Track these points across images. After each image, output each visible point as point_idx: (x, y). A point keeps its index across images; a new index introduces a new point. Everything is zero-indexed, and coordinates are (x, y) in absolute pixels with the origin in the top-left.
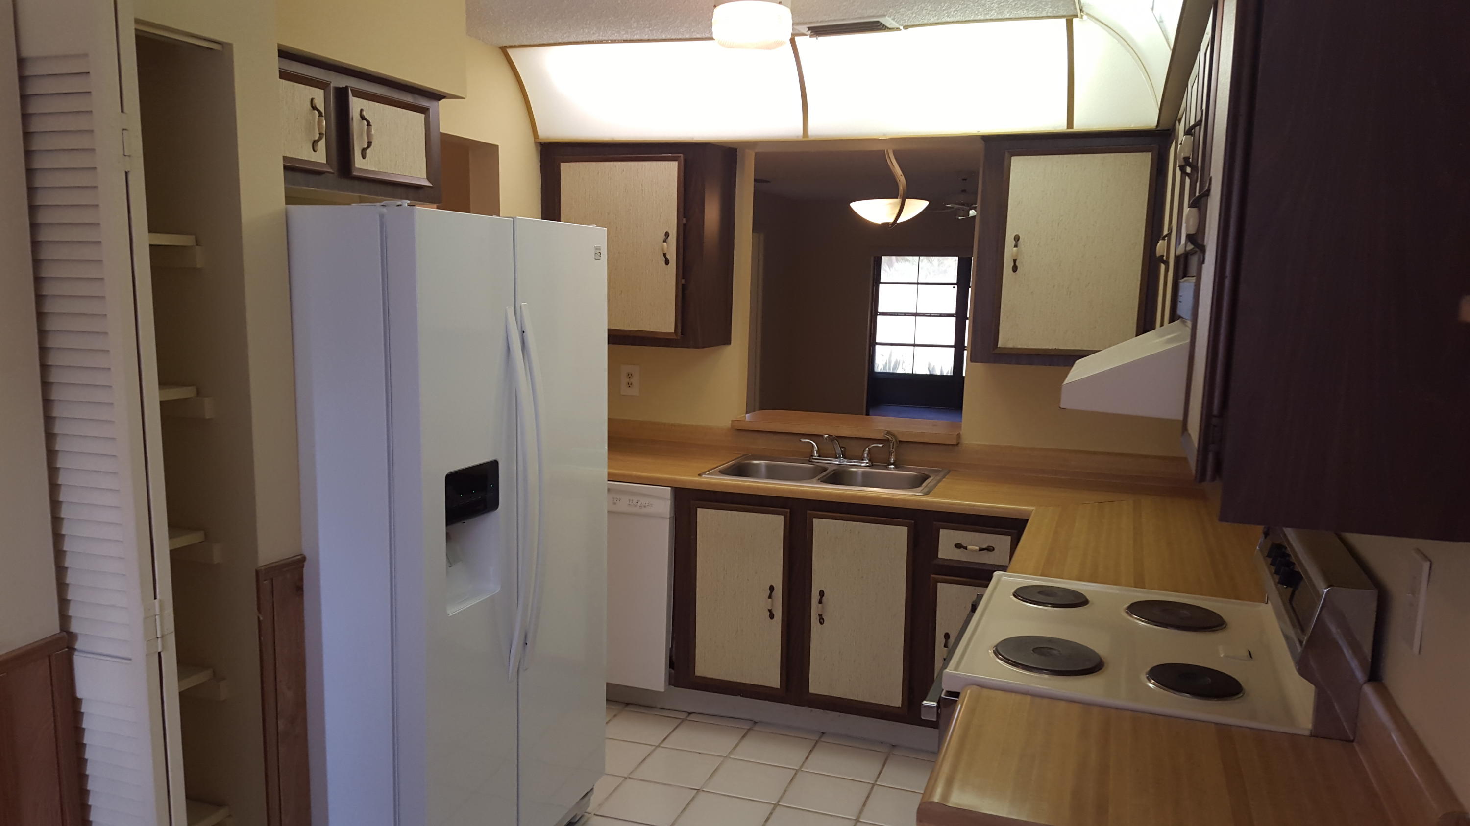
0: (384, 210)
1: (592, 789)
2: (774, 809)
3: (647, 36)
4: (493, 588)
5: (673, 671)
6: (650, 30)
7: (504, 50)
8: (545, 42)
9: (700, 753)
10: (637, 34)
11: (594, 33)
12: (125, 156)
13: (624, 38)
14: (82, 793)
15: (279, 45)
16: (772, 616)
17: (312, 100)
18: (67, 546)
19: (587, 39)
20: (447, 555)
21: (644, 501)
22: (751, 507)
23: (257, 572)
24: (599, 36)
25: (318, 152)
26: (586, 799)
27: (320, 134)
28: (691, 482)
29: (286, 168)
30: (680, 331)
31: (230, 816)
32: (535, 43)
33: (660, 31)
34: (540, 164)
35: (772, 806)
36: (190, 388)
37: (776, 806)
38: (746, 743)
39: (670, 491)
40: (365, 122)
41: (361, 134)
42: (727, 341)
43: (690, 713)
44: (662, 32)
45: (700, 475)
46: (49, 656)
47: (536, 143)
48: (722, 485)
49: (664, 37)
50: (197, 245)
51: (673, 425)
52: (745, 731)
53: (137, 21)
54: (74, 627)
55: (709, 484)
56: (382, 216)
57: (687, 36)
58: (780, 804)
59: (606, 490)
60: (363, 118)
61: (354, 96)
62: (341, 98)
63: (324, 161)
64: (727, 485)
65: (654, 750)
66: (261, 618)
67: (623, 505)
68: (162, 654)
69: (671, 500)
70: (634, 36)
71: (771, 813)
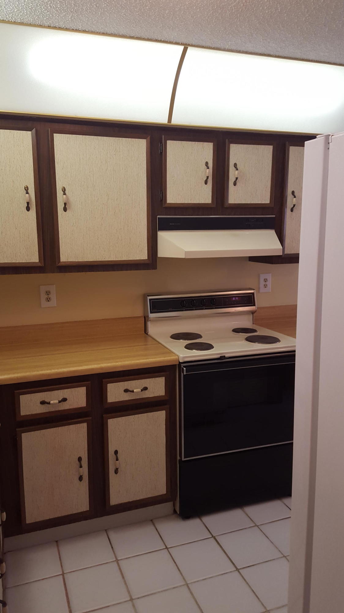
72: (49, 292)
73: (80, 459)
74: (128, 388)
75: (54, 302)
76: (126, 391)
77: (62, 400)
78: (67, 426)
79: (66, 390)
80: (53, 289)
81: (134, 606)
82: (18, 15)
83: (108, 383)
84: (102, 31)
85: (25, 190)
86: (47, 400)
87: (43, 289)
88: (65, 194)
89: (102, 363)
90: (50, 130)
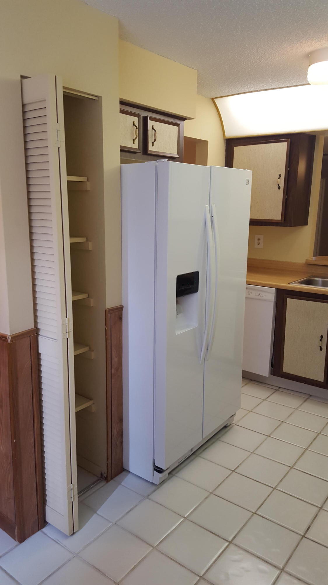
0: (157, 164)
1: (235, 414)
2: (318, 435)
3: (276, 86)
4: (195, 324)
5: (272, 368)
6: (278, 83)
7: (213, 99)
8: (230, 94)
9: (284, 406)
10: (271, 86)
11: (252, 87)
12: (58, 141)
13: (266, 88)
14: (40, 389)
15: (120, 98)
16: (321, 349)
17: (134, 122)
18: (38, 295)
19: (249, 91)
20: (176, 309)
21: (262, 294)
22: (314, 299)
23: (106, 311)
24: (254, 88)
25: (135, 144)
26: (233, 417)
27: (136, 136)
28: (286, 286)
29: (121, 151)
30: (283, 219)
31: (94, 404)
32: (226, 95)
33: (282, 83)
34: (225, 148)
35: (317, 434)
36: (84, 238)
37: (319, 434)
38: (306, 404)
39: (274, 290)
40: (154, 131)
41: (152, 136)
42: (306, 223)
43: (280, 388)
44: (283, 83)
45: (289, 284)
46: (30, 336)
47: (224, 139)
48: (300, 288)
49: (284, 86)
50: (88, 181)
51: (278, 261)
52: (305, 399)
53: (64, 88)
54: (39, 326)
55: (293, 287)
56: (156, 166)
57: (295, 85)
58: (321, 433)
59: (245, 288)
60: (153, 129)
61: (150, 120)
62: (145, 121)
63: (137, 148)
64: (302, 289)
65: (263, 401)
66: (107, 329)
67: (253, 295)
68: (68, 339)
69: (275, 294)
70: (270, 87)
71: (316, 437)
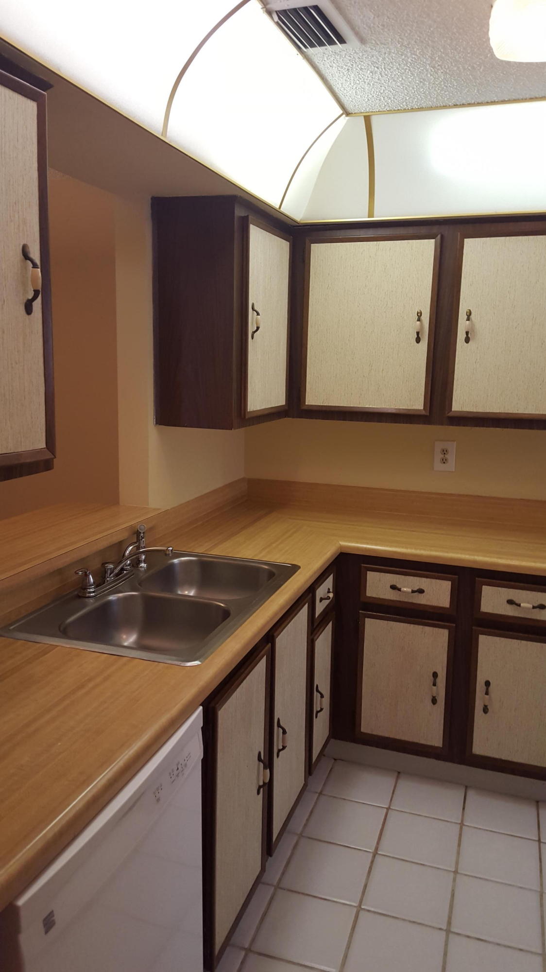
72: (446, 451)
73: (435, 675)
74: (514, 600)
75: (451, 465)
76: (510, 602)
77: (417, 590)
78: (422, 627)
79: (424, 579)
80: (452, 447)
81: (454, 880)
82: (413, 102)
83: (483, 585)
84: (528, 96)
85: (418, 315)
86: (399, 586)
87: (439, 446)
88: (468, 319)
89: (478, 556)
90: (460, 234)
